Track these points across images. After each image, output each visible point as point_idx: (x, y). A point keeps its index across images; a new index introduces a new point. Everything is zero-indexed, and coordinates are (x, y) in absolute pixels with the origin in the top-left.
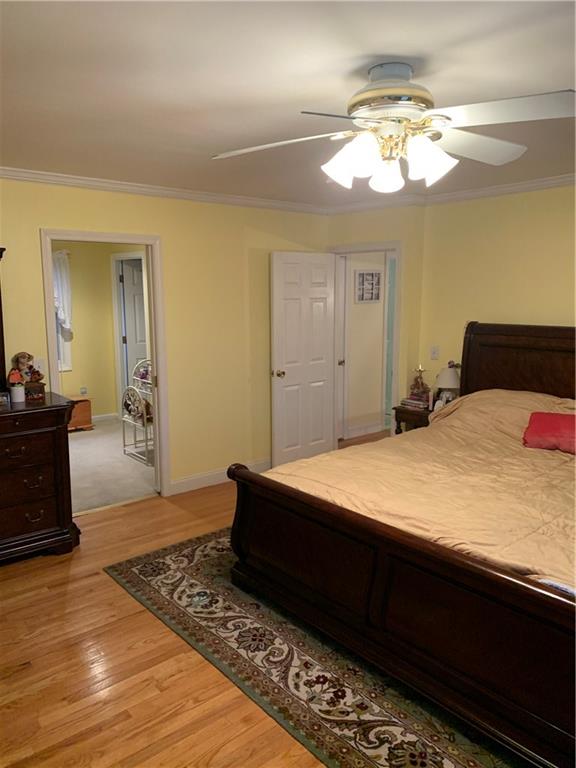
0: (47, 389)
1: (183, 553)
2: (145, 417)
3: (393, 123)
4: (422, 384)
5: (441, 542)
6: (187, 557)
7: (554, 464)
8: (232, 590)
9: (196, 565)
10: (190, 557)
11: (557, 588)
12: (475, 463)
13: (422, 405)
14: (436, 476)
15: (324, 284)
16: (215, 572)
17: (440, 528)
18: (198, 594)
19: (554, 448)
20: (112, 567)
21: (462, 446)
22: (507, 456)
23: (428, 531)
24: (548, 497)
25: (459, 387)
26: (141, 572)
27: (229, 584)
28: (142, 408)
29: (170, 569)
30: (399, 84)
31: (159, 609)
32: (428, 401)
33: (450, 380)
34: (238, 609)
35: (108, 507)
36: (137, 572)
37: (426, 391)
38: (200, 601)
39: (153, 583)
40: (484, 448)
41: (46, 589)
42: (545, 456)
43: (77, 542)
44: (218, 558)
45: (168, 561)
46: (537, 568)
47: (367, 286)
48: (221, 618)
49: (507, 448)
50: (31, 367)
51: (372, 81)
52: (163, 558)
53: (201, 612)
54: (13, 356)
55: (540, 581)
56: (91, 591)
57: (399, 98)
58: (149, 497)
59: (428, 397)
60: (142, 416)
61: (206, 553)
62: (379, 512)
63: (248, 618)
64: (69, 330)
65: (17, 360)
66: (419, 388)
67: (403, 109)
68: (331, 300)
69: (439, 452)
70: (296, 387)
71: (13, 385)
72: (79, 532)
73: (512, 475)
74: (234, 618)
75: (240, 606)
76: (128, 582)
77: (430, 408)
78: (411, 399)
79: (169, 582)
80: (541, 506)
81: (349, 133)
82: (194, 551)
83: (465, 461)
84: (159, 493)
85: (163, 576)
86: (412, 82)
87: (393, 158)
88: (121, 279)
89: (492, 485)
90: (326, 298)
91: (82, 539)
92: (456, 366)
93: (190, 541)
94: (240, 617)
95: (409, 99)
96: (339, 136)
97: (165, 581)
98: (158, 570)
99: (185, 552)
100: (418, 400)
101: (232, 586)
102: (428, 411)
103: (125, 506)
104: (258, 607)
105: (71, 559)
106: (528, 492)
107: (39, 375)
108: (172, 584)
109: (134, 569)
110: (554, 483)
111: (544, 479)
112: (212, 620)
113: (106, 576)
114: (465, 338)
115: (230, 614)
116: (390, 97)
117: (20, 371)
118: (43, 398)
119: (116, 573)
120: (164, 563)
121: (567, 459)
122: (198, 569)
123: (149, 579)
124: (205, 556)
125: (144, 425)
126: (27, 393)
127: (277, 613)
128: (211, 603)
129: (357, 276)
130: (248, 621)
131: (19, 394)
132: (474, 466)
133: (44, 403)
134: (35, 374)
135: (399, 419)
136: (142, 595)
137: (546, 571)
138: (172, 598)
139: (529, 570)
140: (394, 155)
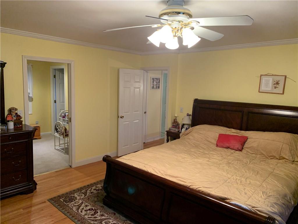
0: (23, 123)
1: (82, 192)
2: (65, 134)
3: (177, 22)
4: (177, 122)
5: (191, 187)
6: (84, 193)
7: (229, 154)
8: (103, 207)
9: (88, 197)
10: (85, 194)
11: (237, 205)
12: (199, 153)
13: (177, 130)
14: (186, 159)
15: (139, 82)
16: (96, 199)
17: (190, 181)
18: (89, 210)
19: (228, 148)
20: (52, 199)
21: (194, 147)
22: (211, 151)
23: (186, 182)
24: (229, 168)
25: (191, 123)
26: (64, 201)
27: (102, 205)
28: (63, 131)
29: (76, 199)
30: (180, 8)
31: (73, 217)
32: (179, 128)
33: (187, 121)
34: (106, 215)
35: (49, 172)
36: (62, 201)
37: (178, 124)
38: (90, 212)
39: (70, 205)
40: (202, 147)
41: (22, 210)
42: (225, 151)
43: (36, 189)
44: (97, 194)
45: (76, 195)
46: (229, 197)
47: (155, 83)
48: (100, 220)
49: (211, 148)
50: (16, 114)
51: (169, 6)
52: (74, 194)
53: (91, 218)
54: (8, 109)
55: (231, 202)
56: (43, 210)
57: (179, 13)
58: (66, 168)
59: (179, 127)
60: (63, 134)
61: (91, 191)
62: (166, 175)
63: (110, 219)
64: (32, 97)
65: (10, 110)
66: (175, 123)
67: (181, 17)
68: (142, 88)
69: (185, 149)
70: (128, 122)
71: (8, 121)
72: (36, 184)
73: (214, 159)
74: (105, 219)
75: (107, 214)
76: (58, 205)
77: (180, 131)
78: (172, 127)
79: (76, 205)
80: (226, 171)
81: (159, 25)
82: (86, 191)
83: (196, 153)
84: (71, 166)
85: (74, 202)
86: (184, 7)
87: (176, 36)
88: (55, 76)
89: (208, 163)
90: (140, 87)
91: (37, 187)
92: (190, 115)
93: (85, 186)
94: (107, 219)
95: (184, 14)
96: (155, 26)
97: (74, 204)
98: (72, 199)
99: (83, 191)
100: (175, 128)
101: (103, 205)
102: (179, 133)
103: (56, 172)
104: (115, 214)
105: (32, 196)
106: (221, 166)
107: (20, 117)
108: (78, 205)
109: (61, 200)
110: (230, 161)
111: (226, 160)
112: (96, 220)
113: (48, 203)
114: (193, 104)
115: (103, 217)
116: (176, 12)
117: (12, 115)
118: (22, 127)
119: (53, 202)
120: (74, 196)
121: (233, 152)
122: (89, 199)
123: (68, 203)
124: (91, 193)
125: (64, 137)
126: (15, 125)
127: (123, 216)
128: (95, 213)
129: (151, 79)
130: (111, 220)
131: (11, 125)
132: (199, 155)
133: (22, 129)
134: (18, 117)
135: (168, 135)
136: (65, 211)
137: (232, 198)
138: (78, 211)
139: (226, 198)
140: (177, 35)
